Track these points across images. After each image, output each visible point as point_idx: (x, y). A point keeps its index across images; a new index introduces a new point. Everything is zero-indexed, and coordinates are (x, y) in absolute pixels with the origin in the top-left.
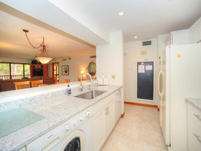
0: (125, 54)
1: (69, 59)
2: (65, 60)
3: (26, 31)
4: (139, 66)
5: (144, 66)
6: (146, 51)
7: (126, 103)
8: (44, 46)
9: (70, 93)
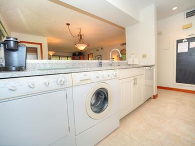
0: (159, 34)
1: (102, 49)
2: (98, 50)
3: (68, 24)
4: (179, 44)
5: (187, 43)
6: (191, 24)
7: (159, 87)
8: (81, 36)
9: (101, 65)
